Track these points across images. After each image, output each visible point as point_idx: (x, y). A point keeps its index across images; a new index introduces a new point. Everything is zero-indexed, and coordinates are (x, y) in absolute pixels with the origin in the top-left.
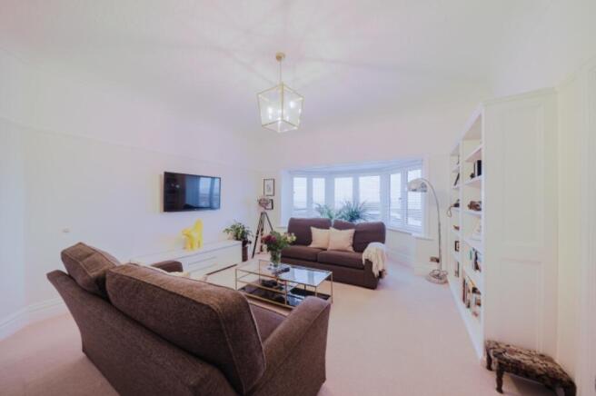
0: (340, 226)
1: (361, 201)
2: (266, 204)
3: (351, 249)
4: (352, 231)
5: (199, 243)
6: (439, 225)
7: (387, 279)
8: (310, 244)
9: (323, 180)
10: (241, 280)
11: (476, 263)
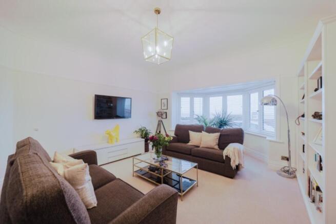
0: (210, 130)
1: (228, 113)
2: (162, 115)
3: (217, 147)
4: (217, 135)
5: (117, 139)
6: (289, 131)
7: (243, 171)
8: (188, 142)
9: (202, 99)
10: (137, 165)
11: (321, 165)
